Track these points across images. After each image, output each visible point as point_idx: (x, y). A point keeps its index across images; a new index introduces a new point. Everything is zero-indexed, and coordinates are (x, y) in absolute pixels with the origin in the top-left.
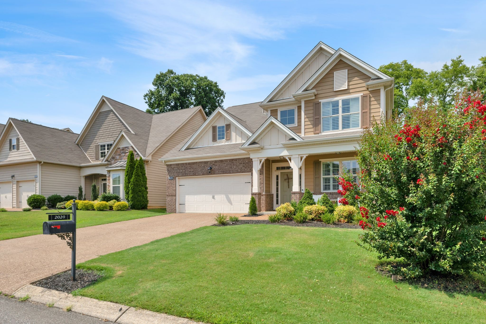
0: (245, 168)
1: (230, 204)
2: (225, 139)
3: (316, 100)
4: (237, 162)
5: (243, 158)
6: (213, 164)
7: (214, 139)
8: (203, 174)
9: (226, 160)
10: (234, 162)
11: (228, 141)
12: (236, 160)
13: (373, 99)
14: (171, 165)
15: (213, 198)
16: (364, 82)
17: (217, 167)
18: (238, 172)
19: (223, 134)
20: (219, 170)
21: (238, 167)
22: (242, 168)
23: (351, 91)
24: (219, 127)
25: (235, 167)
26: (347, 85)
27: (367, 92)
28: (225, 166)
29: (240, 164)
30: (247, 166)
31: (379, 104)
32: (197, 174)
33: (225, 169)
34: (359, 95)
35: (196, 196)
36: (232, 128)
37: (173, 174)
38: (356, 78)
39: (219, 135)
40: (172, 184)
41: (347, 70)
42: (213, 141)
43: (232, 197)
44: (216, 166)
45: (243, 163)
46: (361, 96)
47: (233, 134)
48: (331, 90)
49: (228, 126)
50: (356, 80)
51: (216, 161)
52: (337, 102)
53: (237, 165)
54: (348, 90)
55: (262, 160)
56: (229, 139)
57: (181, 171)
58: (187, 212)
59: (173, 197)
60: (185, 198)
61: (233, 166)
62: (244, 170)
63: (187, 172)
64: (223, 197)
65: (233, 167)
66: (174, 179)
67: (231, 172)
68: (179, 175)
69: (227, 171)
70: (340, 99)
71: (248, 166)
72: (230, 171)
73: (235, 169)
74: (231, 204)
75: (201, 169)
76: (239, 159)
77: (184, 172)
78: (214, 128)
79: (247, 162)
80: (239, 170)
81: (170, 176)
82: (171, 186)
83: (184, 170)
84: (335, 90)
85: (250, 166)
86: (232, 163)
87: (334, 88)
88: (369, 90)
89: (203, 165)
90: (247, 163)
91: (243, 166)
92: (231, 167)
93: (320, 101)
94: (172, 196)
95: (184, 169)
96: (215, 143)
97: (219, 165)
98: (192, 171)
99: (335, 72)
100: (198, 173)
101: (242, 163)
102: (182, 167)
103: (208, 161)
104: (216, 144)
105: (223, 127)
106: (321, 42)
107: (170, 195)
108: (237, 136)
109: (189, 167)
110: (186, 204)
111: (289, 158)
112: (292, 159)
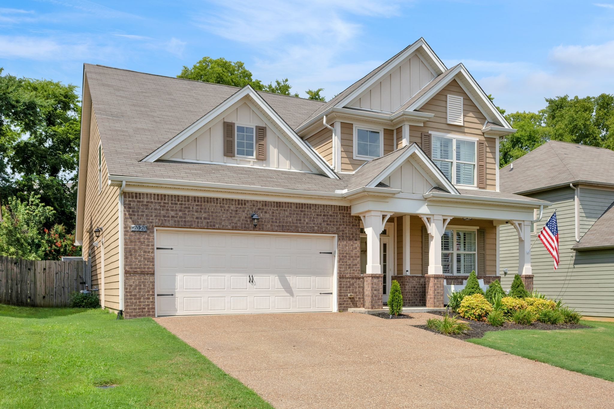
0: (328, 224)
1: (288, 295)
2: (254, 157)
3: (425, 130)
4: (310, 212)
5: (324, 205)
6: (259, 209)
7: (229, 151)
8: (235, 228)
9: (289, 205)
10: (306, 210)
11: (261, 162)
12: (309, 206)
13: (488, 150)
14: (137, 195)
15: (251, 281)
16: (479, 122)
17: (267, 216)
18: (313, 230)
19: (251, 146)
20: (272, 222)
21: (313, 221)
22: (321, 224)
23: (466, 130)
24: (241, 129)
25: (307, 220)
26: (462, 119)
27: (482, 138)
28: (287, 217)
29: (317, 215)
30: (330, 222)
31: (495, 158)
32: (217, 226)
33: (287, 222)
34: (475, 139)
35: (204, 277)
36: (270, 137)
37: (144, 219)
38: (471, 114)
39: (239, 145)
40: (142, 243)
41: (462, 98)
42: (225, 155)
43: (293, 280)
44: (266, 212)
45: (324, 215)
46: (477, 141)
47: (273, 152)
48: (443, 121)
49: (262, 132)
50: (472, 117)
51: (265, 204)
52: (451, 140)
53: (311, 218)
54: (463, 128)
55: (386, 215)
56: (262, 157)
57: (173, 213)
58: (179, 313)
59: (147, 277)
60: (174, 281)
61: (304, 217)
62: (327, 228)
63: (188, 219)
64: (273, 280)
65: (302, 219)
66: (149, 231)
67: (300, 229)
68: (167, 224)
69: (291, 227)
70: (455, 137)
71: (334, 222)
72: (297, 227)
73: (307, 223)
74: (291, 294)
75: (229, 215)
76: (316, 205)
77: (181, 217)
78: (228, 128)
79: (330, 213)
80: (316, 228)
81: (134, 222)
82: (139, 248)
83: (180, 214)
84: (449, 122)
85: (337, 222)
86: (302, 211)
87: (448, 120)
88: (485, 136)
89: (232, 207)
90: (331, 216)
91: (324, 221)
92: (300, 220)
93: (430, 132)
94: (143, 273)
95: (180, 211)
96: (229, 159)
97: (273, 213)
98: (205, 218)
99: (448, 96)
100: (220, 224)
101: (321, 215)
102: (176, 204)
103: (248, 201)
105: (249, 130)
106: (422, 39)
107: (135, 273)
108: (280, 155)
109: (195, 207)
110: (177, 295)
111: (427, 218)
112: (432, 220)
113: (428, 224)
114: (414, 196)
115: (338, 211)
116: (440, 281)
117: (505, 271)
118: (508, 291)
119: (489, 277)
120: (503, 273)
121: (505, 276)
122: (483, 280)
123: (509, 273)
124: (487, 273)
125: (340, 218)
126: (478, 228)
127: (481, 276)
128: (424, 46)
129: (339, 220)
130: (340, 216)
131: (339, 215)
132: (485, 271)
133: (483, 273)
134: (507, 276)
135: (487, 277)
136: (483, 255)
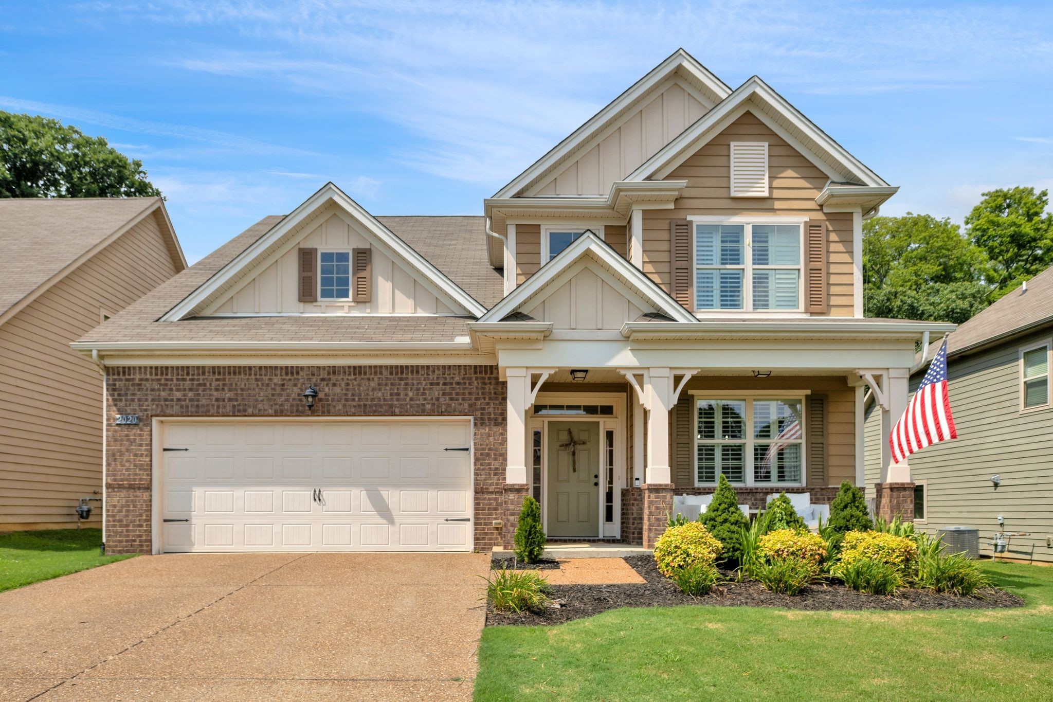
0: (451, 399)
1: (384, 521)
2: (350, 298)
3: (679, 215)
4: (418, 379)
5: (444, 367)
6: (323, 380)
7: (306, 294)
8: (279, 413)
9: (377, 369)
10: (410, 376)
11: (362, 305)
12: (415, 369)
13: (833, 237)
14: (126, 370)
15: (318, 497)
16: (808, 185)
17: (337, 390)
18: (423, 411)
19: (345, 282)
20: (346, 400)
21: (423, 394)
22: (438, 399)
23: (777, 205)
24: (327, 257)
25: (411, 394)
26: (767, 185)
27: (819, 216)
28: (373, 390)
29: (432, 384)
30: (457, 394)
31: (851, 253)
32: (250, 411)
33: (373, 400)
34: (800, 220)
35: (239, 493)
36: (378, 264)
37: (135, 405)
38: (790, 173)
39: (325, 282)
40: (132, 442)
41: (766, 144)
42: (300, 300)
43: (392, 496)
44: (334, 385)
45: (445, 384)
46: (806, 223)
47: (383, 287)
48: (722, 193)
49: (363, 257)
50: (790, 178)
51: (334, 370)
52: (741, 228)
53: (418, 389)
54: (770, 202)
55: (540, 375)
56: (365, 298)
57: (178, 395)
58: (196, 548)
59: (138, 493)
60: (189, 499)
61: (406, 389)
62: (449, 405)
63: (203, 402)
64: (358, 496)
65: (402, 393)
66: (143, 422)
67: (397, 410)
68: (169, 411)
69: (381, 406)
70: (748, 220)
71: (464, 394)
72: (391, 406)
73: (411, 399)
74: (391, 520)
75: (270, 392)
76: (428, 367)
77: (191, 400)
78: (306, 257)
79: (457, 379)
80: (428, 407)
81: (120, 411)
82: (128, 450)
83: (191, 394)
84: (734, 194)
85: (470, 394)
86: (401, 379)
87: (732, 189)
88: (826, 210)
89: (276, 380)
90: (458, 383)
91: (444, 394)
92: (398, 394)
93: (689, 218)
94: (131, 487)
95: (191, 390)
96: (308, 306)
97: (348, 384)
98: (230, 400)
99: (732, 144)
100: (255, 407)
101: (438, 384)
102: (184, 380)
103: (302, 368)
104: (312, 312)
105: (343, 257)
106: (681, 51)
107: (121, 487)
108: (397, 291)
109: (214, 383)
110: (194, 521)
111: (635, 375)
112: (646, 379)
113: (637, 387)
114: (601, 335)
115: (473, 375)
116: (665, 497)
117: (995, 481)
118: (999, 518)
119: (834, 488)
120: (992, 484)
121: (995, 489)
122: (808, 494)
123: (1002, 483)
124: (831, 480)
125: (477, 388)
126: (809, 392)
127: (812, 487)
128: (686, 64)
129: (474, 390)
130: (478, 383)
131: (476, 382)
132: (824, 478)
133: (821, 481)
134: (999, 489)
135: (829, 488)
136: (821, 445)
